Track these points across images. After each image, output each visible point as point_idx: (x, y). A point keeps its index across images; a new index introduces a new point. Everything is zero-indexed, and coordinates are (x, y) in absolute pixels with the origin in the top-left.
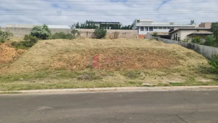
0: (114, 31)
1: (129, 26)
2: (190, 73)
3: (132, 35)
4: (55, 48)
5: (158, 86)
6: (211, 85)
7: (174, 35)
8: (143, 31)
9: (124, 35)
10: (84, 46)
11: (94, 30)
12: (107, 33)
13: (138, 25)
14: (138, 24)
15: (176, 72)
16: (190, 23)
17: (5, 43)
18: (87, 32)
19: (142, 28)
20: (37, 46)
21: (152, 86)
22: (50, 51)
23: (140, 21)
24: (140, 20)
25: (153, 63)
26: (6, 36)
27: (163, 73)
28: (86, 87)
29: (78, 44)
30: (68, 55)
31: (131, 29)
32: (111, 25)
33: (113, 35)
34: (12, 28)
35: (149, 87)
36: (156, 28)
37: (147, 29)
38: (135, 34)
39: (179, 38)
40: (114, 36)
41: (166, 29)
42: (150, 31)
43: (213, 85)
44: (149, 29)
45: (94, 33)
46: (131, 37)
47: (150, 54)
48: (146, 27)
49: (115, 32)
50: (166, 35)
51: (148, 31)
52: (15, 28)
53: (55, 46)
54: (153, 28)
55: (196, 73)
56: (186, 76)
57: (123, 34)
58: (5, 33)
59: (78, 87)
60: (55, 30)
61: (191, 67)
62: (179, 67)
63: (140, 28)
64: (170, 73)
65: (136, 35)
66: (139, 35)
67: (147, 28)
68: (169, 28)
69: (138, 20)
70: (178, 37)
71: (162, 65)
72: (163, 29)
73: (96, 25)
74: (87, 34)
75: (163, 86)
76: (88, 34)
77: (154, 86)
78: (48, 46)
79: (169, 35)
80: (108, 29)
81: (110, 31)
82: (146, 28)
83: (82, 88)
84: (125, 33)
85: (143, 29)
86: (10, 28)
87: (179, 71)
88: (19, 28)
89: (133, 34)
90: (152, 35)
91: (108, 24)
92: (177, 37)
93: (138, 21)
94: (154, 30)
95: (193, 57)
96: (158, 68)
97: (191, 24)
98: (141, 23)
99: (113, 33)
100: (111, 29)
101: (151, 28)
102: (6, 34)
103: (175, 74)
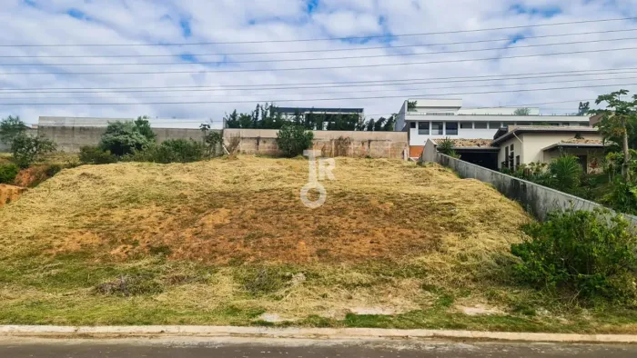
0: (337, 134)
1: (382, 120)
2: (455, 279)
3: (389, 147)
4: (102, 189)
5: (300, 324)
6: (475, 329)
7: (507, 149)
8: (428, 134)
9: (366, 146)
10: (192, 184)
11: (278, 131)
12: (314, 142)
13: (410, 116)
14: (412, 113)
15: (409, 276)
16: (577, 112)
17: (29, 170)
18: (258, 139)
19: (424, 126)
20: (52, 185)
21: (279, 326)
22: (84, 198)
23: (417, 105)
24: (415, 103)
25: (356, 244)
26: (35, 149)
27: (364, 278)
28: (74, 323)
29: (177, 176)
30: (128, 210)
31: (388, 128)
32: (328, 118)
33: (333, 147)
34: (54, 128)
35: (270, 328)
36: (466, 125)
37: (441, 128)
38: (399, 144)
39: (518, 157)
40: (336, 148)
41: (486, 128)
42: (447, 134)
43: (480, 330)
44: (447, 129)
45: (277, 139)
46: (386, 152)
47: (367, 213)
48: (435, 123)
49: (340, 139)
50: (482, 147)
51: (441, 133)
52: (64, 129)
53: (103, 183)
54: (459, 126)
55: (475, 280)
56: (435, 291)
57: (363, 144)
58: (33, 143)
59: (51, 322)
60: (167, 131)
61: (470, 258)
62: (427, 261)
63: (417, 126)
64: (388, 278)
65: (403, 147)
66: (410, 147)
67: (438, 125)
68: (493, 124)
69: (411, 101)
70: (515, 156)
71: (380, 250)
72: (490, 128)
73: (284, 117)
74: (258, 144)
75: (316, 325)
76: (261, 144)
77: (287, 324)
78: (85, 183)
79: (492, 148)
80: (320, 128)
81: (323, 135)
82: (437, 127)
83: (59, 324)
84: (370, 141)
85: (428, 129)
86: (49, 128)
87: (423, 274)
88: (73, 128)
89: (392, 145)
90: (438, 149)
91: (319, 115)
92: (512, 154)
93: (411, 106)
94: (460, 131)
95: (498, 224)
96: (359, 262)
97: (579, 115)
98: (420, 111)
99: (331, 140)
100: (329, 128)
101: (452, 127)
102: (36, 145)
103: (406, 282)
